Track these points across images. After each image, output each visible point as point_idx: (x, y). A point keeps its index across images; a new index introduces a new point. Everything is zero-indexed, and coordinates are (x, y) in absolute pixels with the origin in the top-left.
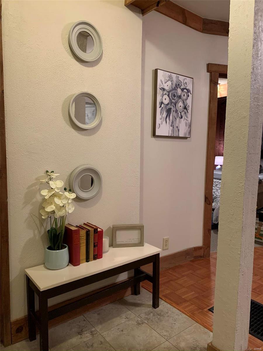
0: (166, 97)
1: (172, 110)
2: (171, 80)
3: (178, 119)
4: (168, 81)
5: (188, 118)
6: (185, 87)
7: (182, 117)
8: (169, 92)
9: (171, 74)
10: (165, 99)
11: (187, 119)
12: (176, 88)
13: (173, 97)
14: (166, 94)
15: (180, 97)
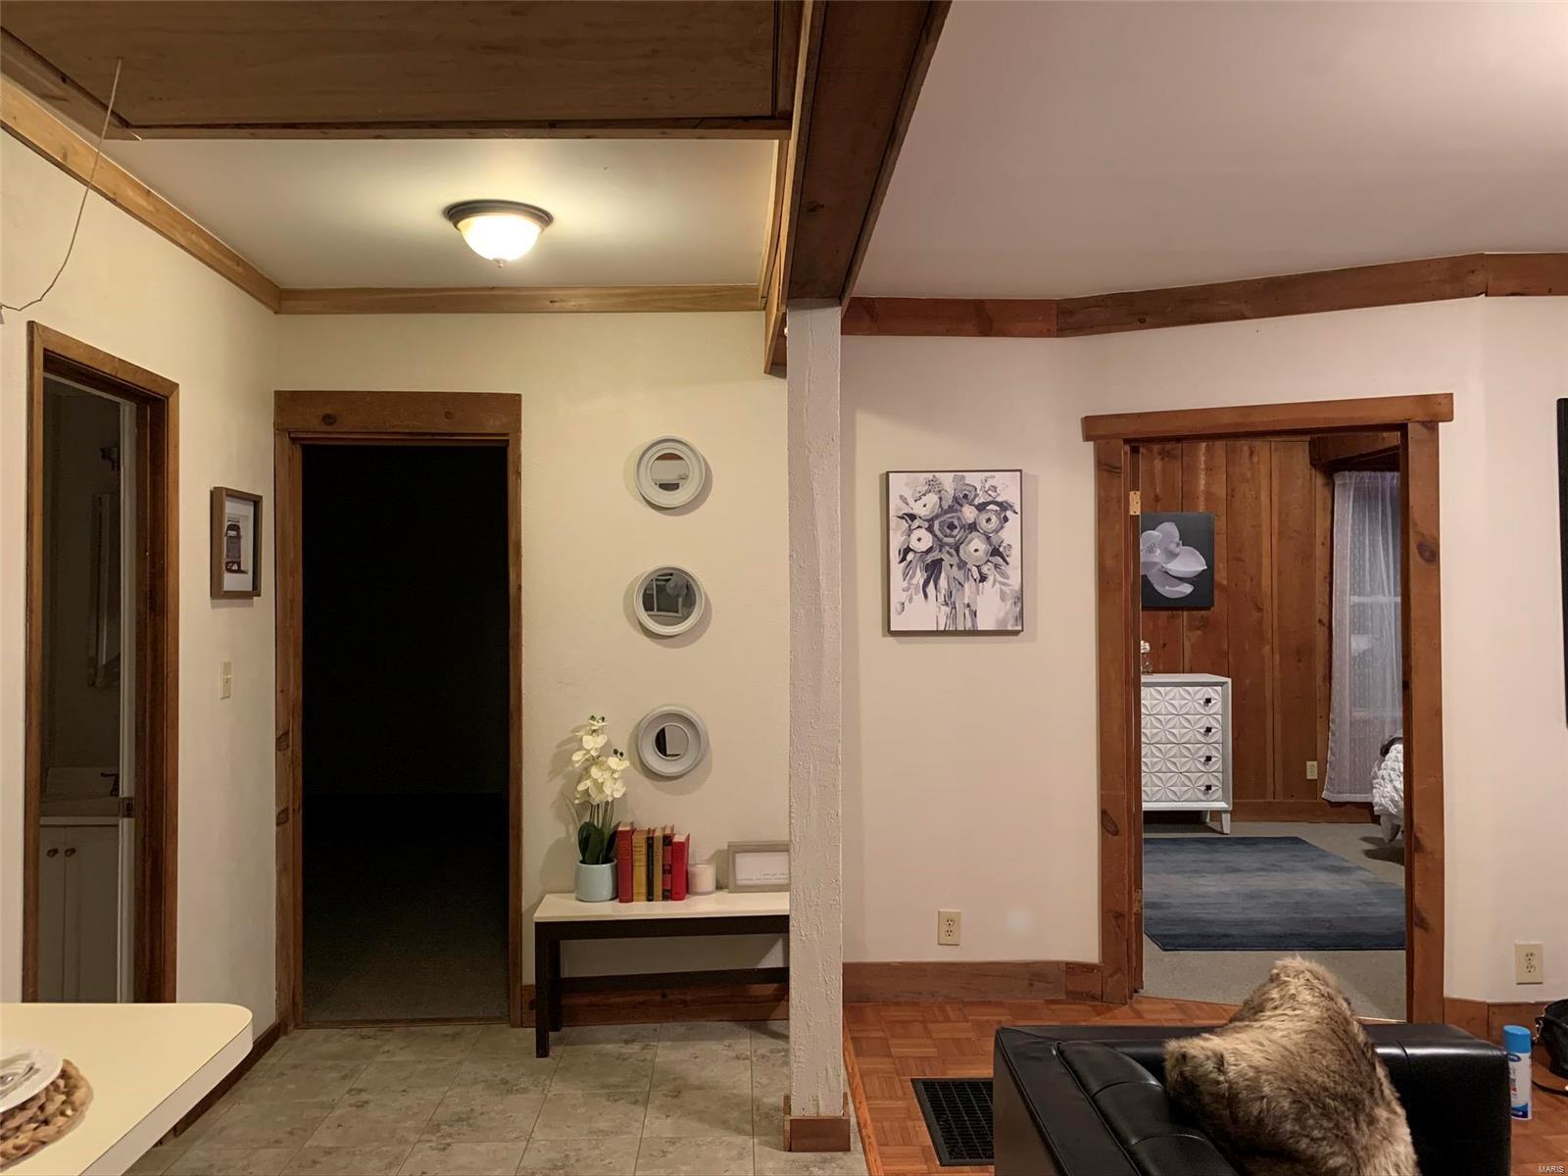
0: (923, 533)
1: (945, 565)
2: (937, 489)
3: (969, 587)
4: (924, 495)
5: (1008, 578)
6: (990, 499)
7: (983, 578)
8: (931, 521)
9: (934, 476)
10: (919, 540)
11: (1003, 580)
12: (957, 507)
13: (948, 531)
14: (919, 527)
15: (973, 527)
